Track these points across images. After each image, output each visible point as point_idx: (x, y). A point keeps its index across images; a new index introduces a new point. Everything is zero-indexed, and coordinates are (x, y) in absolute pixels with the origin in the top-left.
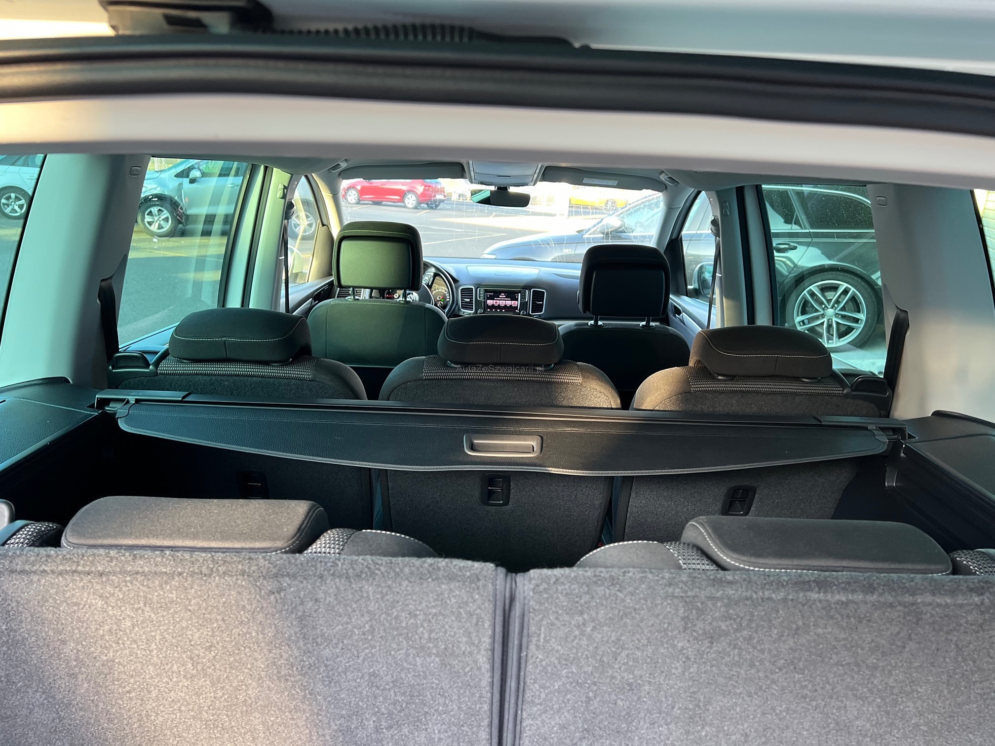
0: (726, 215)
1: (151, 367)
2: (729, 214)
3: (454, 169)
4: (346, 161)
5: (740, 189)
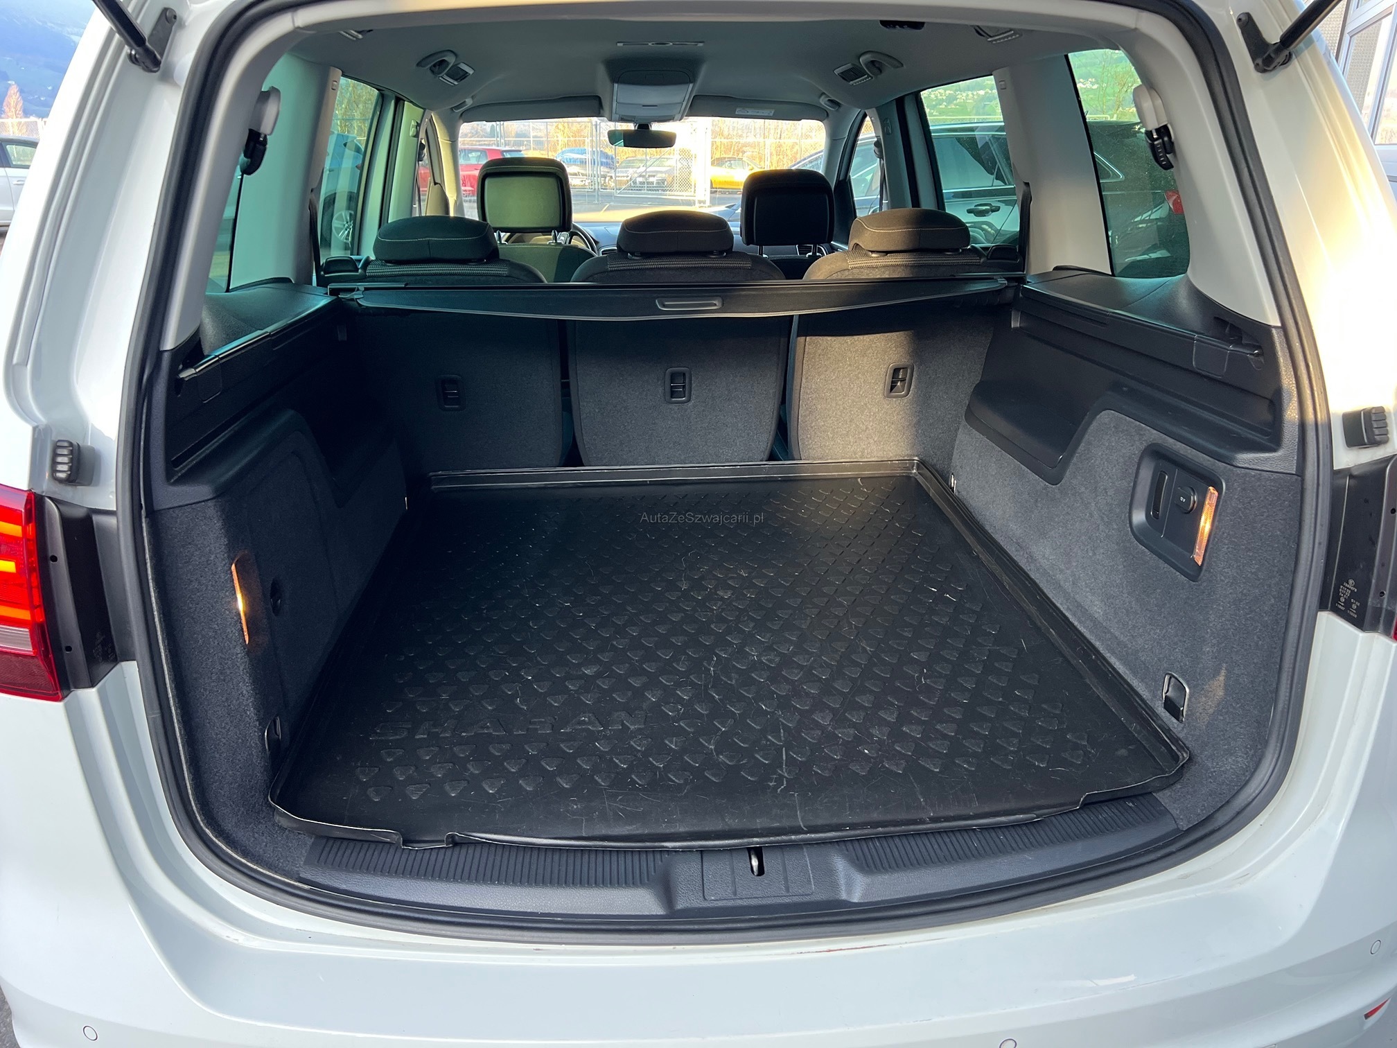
0: (888, 134)
1: (360, 271)
2: (890, 132)
3: (590, 104)
4: (473, 97)
5: (900, 102)
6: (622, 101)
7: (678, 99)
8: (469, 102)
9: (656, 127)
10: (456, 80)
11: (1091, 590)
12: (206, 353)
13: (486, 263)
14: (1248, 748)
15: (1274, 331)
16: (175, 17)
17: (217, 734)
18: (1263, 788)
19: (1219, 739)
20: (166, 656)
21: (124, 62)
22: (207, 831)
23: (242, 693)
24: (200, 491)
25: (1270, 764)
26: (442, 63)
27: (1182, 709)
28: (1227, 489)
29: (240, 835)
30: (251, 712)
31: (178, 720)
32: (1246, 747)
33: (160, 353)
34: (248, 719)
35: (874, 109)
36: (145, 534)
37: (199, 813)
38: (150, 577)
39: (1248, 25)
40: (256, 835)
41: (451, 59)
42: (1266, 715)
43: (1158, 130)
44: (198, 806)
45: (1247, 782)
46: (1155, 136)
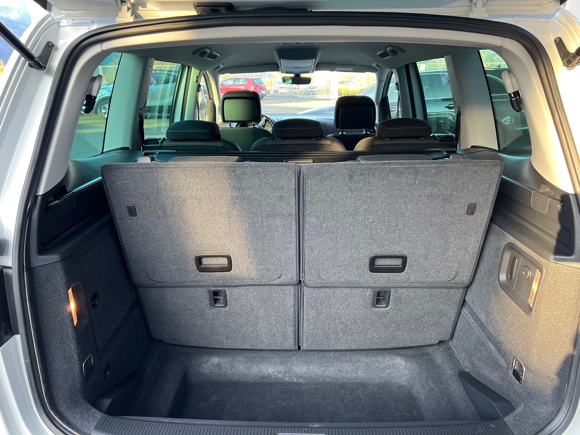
1: (160, 144)
2: (402, 79)
3: (274, 67)
4: (223, 64)
5: (407, 67)
6: (285, 66)
7: (310, 65)
8: (222, 66)
9: (303, 75)
10: (212, 59)
11: (480, 307)
12: (69, 190)
13: (214, 141)
14: (554, 402)
15: (571, 196)
16: (53, 46)
17: (58, 367)
18: (560, 425)
19: (539, 396)
20: (34, 334)
21: (27, 67)
22: (51, 412)
23: (71, 348)
24: (53, 258)
25: (565, 413)
26: (204, 53)
27: (521, 377)
28: (545, 272)
29: (68, 414)
30: (75, 357)
31: (39, 362)
32: (553, 401)
33: (36, 197)
34: (74, 360)
35: (395, 69)
36: (25, 279)
37: (48, 404)
38: (27, 298)
39: (560, 44)
40: (74, 414)
41: (208, 51)
42: (564, 387)
43: (514, 93)
44: (48, 401)
45: (553, 420)
46: (513, 96)
